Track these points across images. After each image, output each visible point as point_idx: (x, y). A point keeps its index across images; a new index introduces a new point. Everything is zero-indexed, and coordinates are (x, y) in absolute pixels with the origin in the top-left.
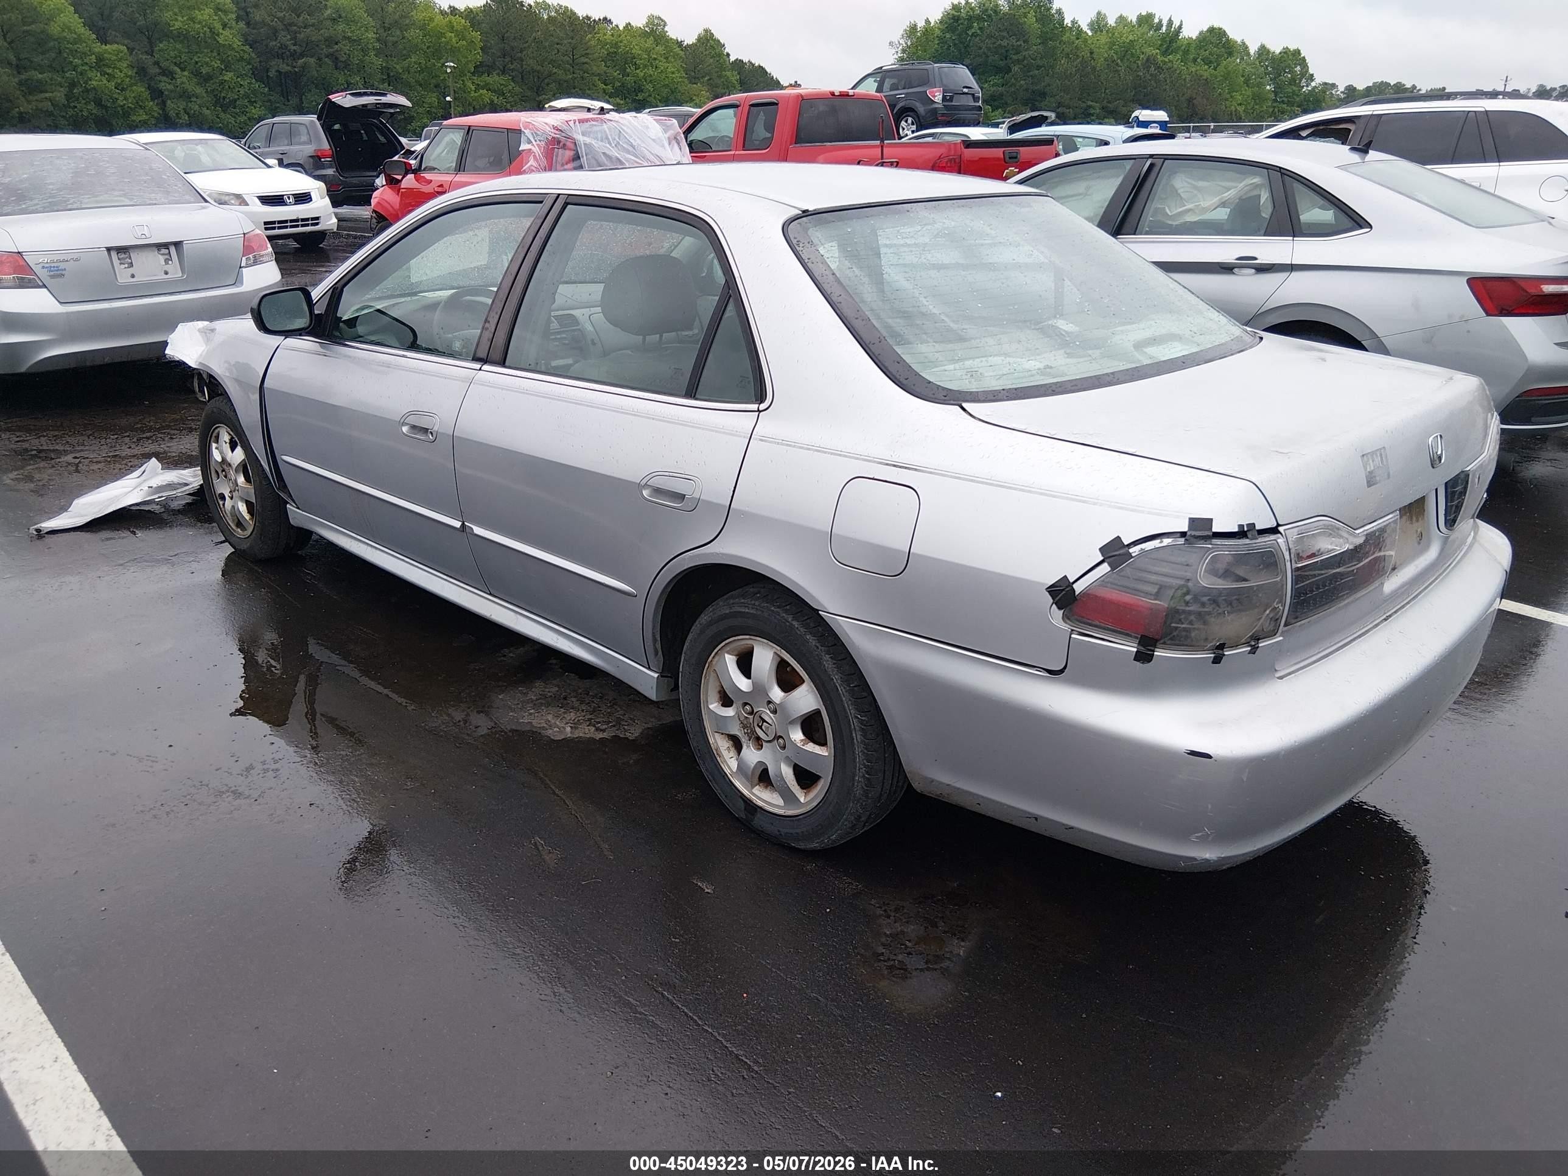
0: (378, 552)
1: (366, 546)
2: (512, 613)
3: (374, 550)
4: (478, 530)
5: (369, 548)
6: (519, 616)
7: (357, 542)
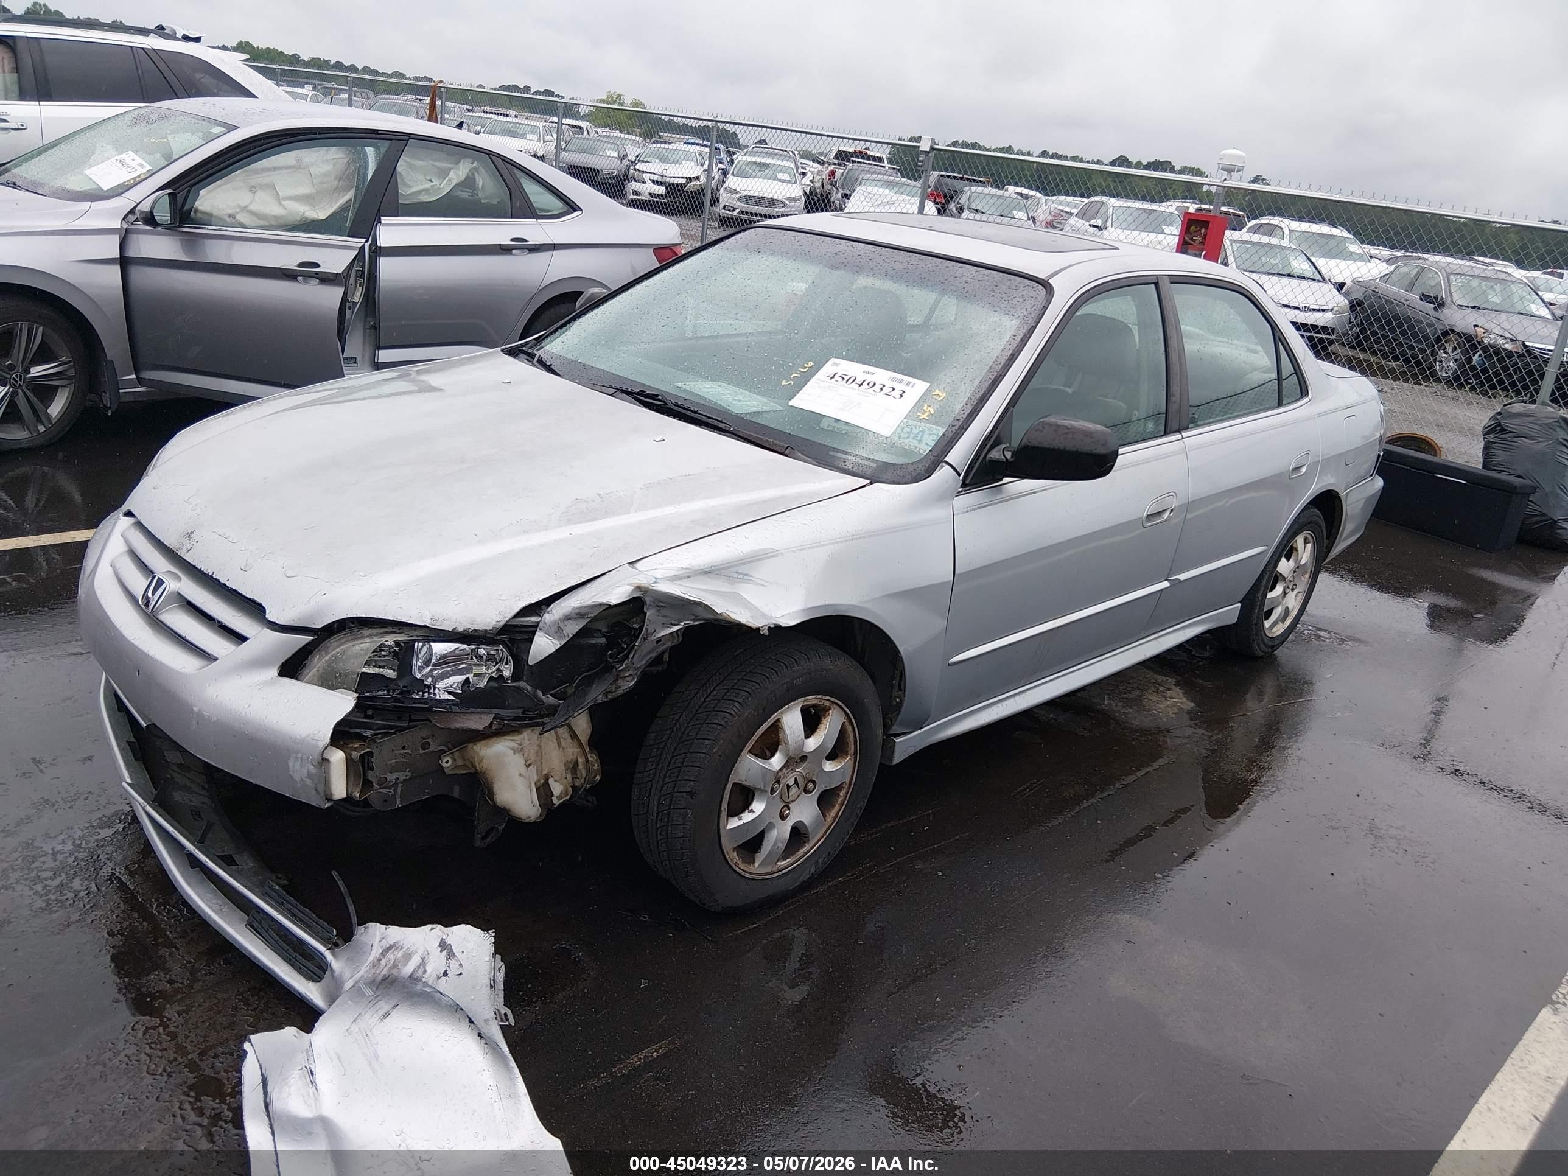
0: (1028, 693)
1: (1012, 700)
2: (1153, 642)
3: (1023, 695)
4: (1182, 577)
5: (1017, 698)
6: (1158, 640)
7: (1000, 705)
